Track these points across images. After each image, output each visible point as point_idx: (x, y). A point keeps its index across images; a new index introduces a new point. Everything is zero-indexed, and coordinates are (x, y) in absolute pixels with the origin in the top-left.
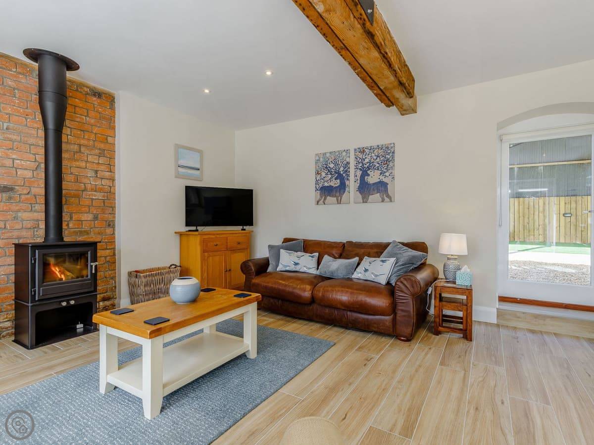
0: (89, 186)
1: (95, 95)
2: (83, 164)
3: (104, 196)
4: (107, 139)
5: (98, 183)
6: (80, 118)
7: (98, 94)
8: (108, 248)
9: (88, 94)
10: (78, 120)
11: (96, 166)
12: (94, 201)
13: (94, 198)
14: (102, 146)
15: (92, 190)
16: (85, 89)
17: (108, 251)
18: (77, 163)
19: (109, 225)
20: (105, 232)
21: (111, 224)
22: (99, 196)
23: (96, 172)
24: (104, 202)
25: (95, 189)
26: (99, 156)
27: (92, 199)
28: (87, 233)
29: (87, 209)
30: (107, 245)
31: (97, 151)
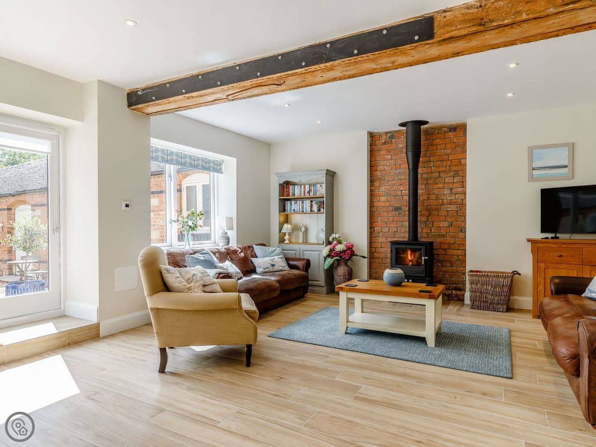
0: (445, 201)
1: (451, 131)
2: (441, 186)
3: (457, 208)
4: (460, 162)
5: (453, 197)
6: (440, 152)
7: (453, 128)
8: (460, 249)
9: (446, 132)
10: (438, 154)
11: (451, 185)
12: (449, 212)
13: (449, 209)
14: (457, 168)
15: (448, 204)
16: (444, 129)
17: (460, 251)
18: (438, 186)
19: (461, 230)
20: (458, 236)
21: (463, 230)
22: (453, 208)
23: (451, 189)
24: (457, 212)
25: (450, 203)
26: (454, 177)
27: (448, 211)
28: (443, 236)
29: (444, 218)
30: (459, 246)
31: (452, 173)
